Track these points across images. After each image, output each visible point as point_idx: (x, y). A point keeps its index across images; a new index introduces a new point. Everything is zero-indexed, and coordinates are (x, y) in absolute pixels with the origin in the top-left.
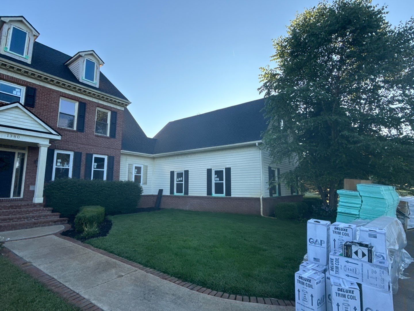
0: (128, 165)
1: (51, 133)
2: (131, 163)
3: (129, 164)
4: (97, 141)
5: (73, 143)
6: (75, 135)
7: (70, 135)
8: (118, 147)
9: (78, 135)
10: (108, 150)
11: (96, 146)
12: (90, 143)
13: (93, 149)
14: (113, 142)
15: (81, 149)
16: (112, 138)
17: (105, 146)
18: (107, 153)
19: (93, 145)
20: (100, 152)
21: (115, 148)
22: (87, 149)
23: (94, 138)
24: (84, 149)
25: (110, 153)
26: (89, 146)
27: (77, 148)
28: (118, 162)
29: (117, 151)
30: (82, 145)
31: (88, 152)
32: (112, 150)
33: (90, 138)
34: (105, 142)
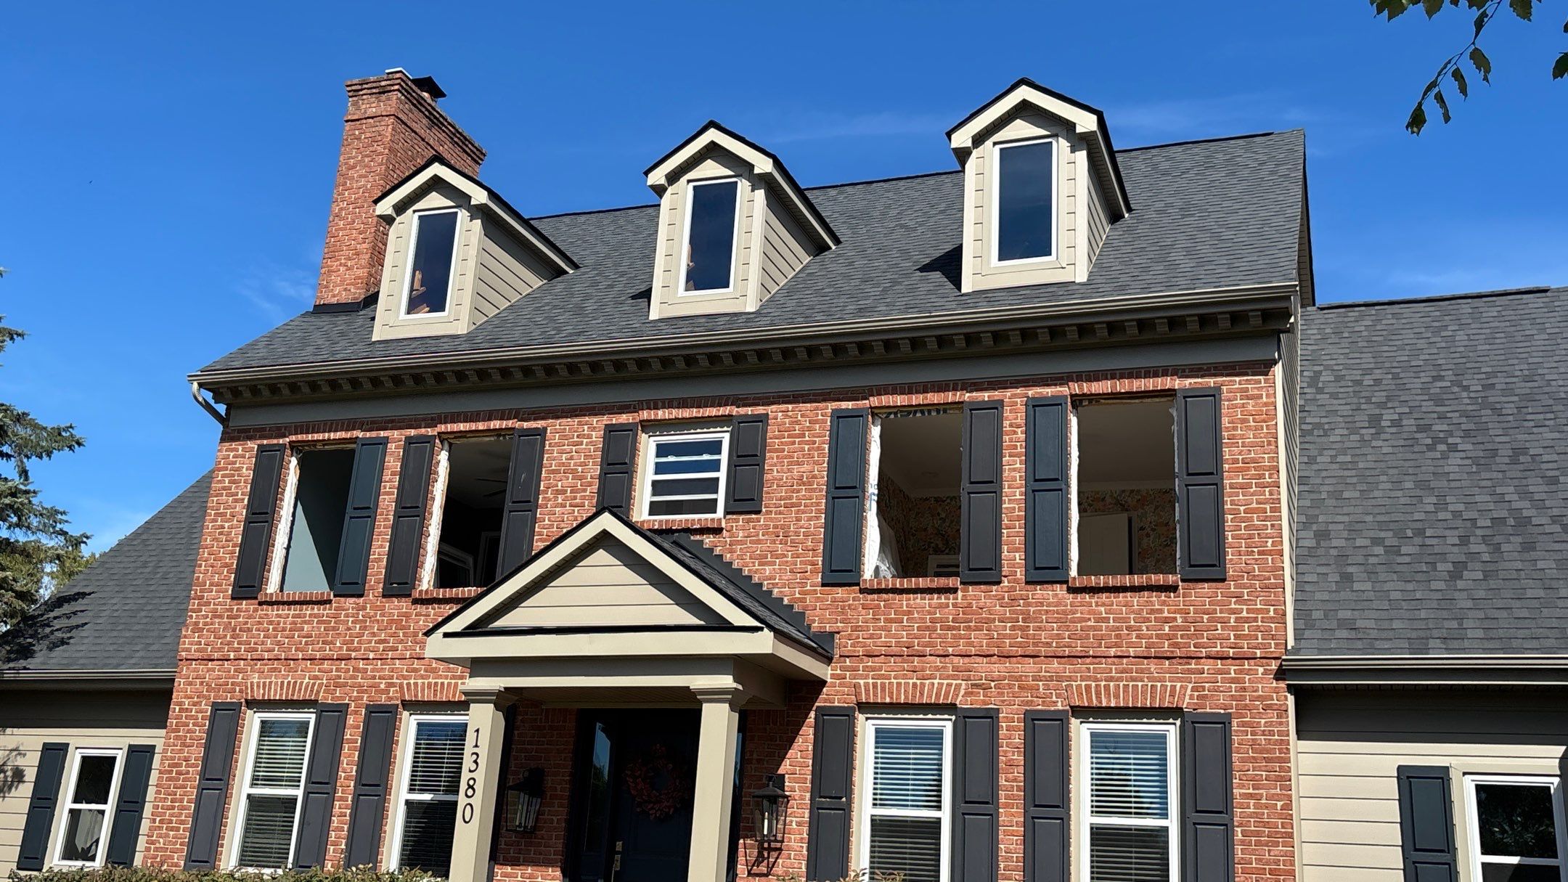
1: (725, 626)
3: (1404, 769)
4: (1089, 623)
5: (948, 656)
6: (955, 605)
7: (929, 613)
8: (1258, 643)
9: (970, 605)
10: (1180, 675)
11: (1087, 654)
12: (1050, 645)
13: (1070, 679)
14: (1208, 607)
15: (993, 690)
16: (1200, 585)
17: (1153, 650)
18: (1172, 695)
19: (1067, 652)
20: (1117, 696)
21: (1231, 651)
22: (1031, 688)
23: (1069, 607)
24: (1010, 686)
25: (1196, 694)
26: (1044, 666)
27: (972, 685)
28: (1268, 760)
29: (1248, 672)
30: (996, 665)
31: (1040, 707)
32: (1206, 668)
33: (1045, 608)
34: (1146, 620)
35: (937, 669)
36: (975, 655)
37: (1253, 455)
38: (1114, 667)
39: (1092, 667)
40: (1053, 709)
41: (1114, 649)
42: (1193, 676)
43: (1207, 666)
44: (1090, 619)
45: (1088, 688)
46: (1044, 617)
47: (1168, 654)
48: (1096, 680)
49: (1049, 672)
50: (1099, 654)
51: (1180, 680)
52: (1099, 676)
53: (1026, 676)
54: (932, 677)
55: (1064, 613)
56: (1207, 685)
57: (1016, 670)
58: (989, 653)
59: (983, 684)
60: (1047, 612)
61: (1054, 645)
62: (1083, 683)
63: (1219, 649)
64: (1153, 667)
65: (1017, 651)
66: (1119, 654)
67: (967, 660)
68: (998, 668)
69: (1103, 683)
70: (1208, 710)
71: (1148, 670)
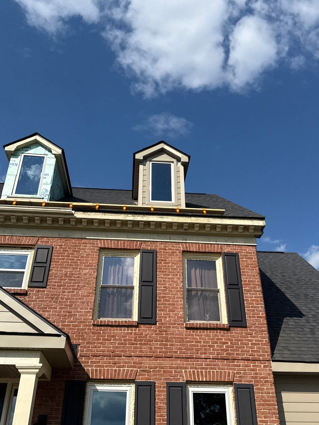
1: (41, 334)
4: (193, 343)
5: (132, 356)
6: (135, 333)
7: (123, 337)
8: (261, 354)
9: (142, 334)
10: (231, 367)
11: (192, 357)
12: (176, 352)
13: (185, 368)
14: (240, 338)
15: (152, 373)
16: (236, 329)
17: (219, 356)
18: (229, 376)
19: (184, 356)
20: (206, 376)
21: (251, 357)
22: (169, 372)
23: (184, 336)
24: (159, 371)
25: (238, 375)
26: (174, 362)
27: (142, 371)
28: (269, 405)
29: (257, 366)
30: (153, 361)
31: (172, 381)
32: (241, 364)
33: (174, 336)
34: (217, 343)
35: (126, 363)
36: (144, 357)
37: (251, 279)
38: (204, 363)
39: (194, 363)
40: (178, 382)
41: (203, 355)
42: (236, 367)
43: (241, 363)
44: (193, 342)
45: (194, 372)
46: (174, 340)
47: (226, 358)
48: (196, 369)
49: (176, 365)
50: (197, 357)
51: (231, 369)
52: (197, 367)
53: (166, 366)
54: (123, 367)
55: (182, 338)
56: (242, 372)
57: (162, 364)
58: (150, 356)
59: (148, 370)
60: (175, 338)
61: (178, 352)
62: (192, 370)
63: (245, 356)
64: (219, 363)
65: (163, 355)
66: (206, 357)
67: (140, 358)
68: (154, 363)
69: (200, 370)
70: (243, 383)
71: (218, 365)
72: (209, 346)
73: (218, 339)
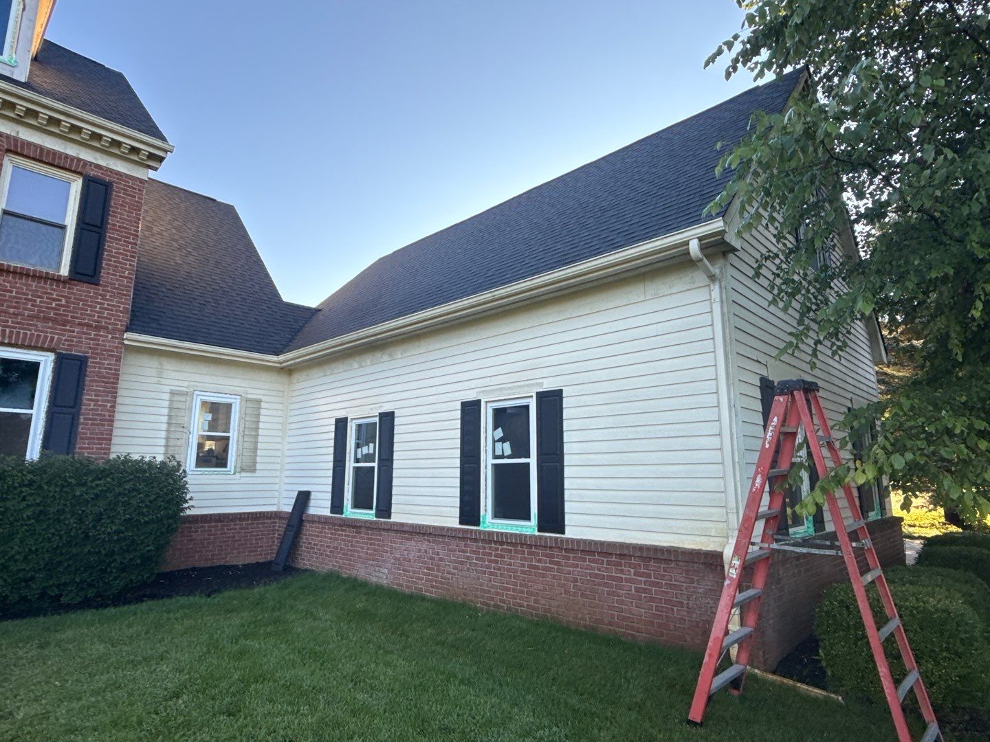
0: (167, 396)
2: (182, 386)
3: (173, 393)
8: (111, 322)
10: (57, 331)
14: (83, 297)
16: (80, 284)
17: (42, 314)
18: (51, 341)
20: (10, 337)
21: (94, 323)
25: (67, 343)
28: (105, 382)
29: (102, 336)
32: (76, 330)
34: (40, 297)
37: (125, 225)
38: (10, 319)
41: (12, 310)
42: (66, 333)
47: (52, 319)
51: (57, 334)
56: (75, 339)
63: (86, 321)
64: (39, 324)
66: (16, 313)
70: (73, 353)
71: (36, 326)
72: (26, 299)
73: (45, 293)
